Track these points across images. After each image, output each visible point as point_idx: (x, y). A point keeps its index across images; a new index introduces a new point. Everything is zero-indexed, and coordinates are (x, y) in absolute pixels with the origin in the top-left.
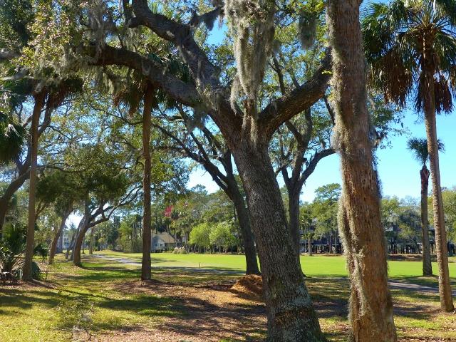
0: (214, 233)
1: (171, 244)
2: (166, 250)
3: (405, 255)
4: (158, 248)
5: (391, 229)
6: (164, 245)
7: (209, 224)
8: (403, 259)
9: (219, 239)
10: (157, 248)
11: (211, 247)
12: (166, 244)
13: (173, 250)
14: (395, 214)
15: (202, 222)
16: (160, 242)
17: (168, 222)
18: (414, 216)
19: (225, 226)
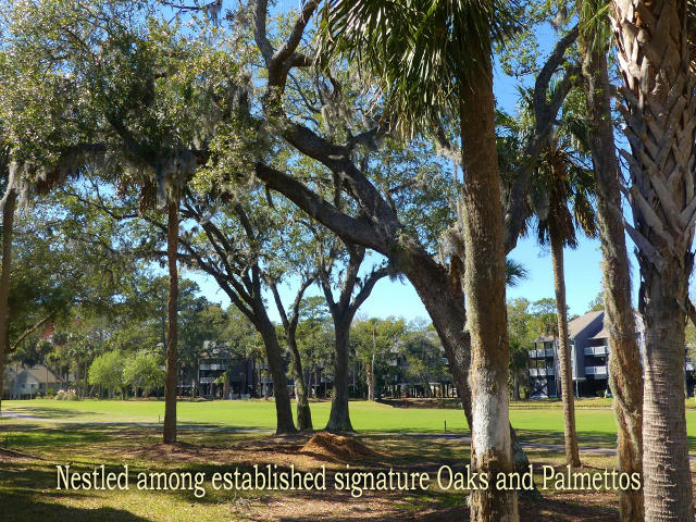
0: (131, 367)
1: (51, 385)
2: (42, 395)
3: (410, 399)
4: (28, 390)
5: (395, 364)
6: (37, 387)
7: (121, 353)
8: (408, 405)
9: (137, 377)
10: (25, 391)
11: (123, 389)
12: (41, 385)
13: (55, 395)
14: (402, 343)
15: (109, 349)
16: (30, 382)
17: (47, 349)
18: (426, 345)
19: (146, 357)
